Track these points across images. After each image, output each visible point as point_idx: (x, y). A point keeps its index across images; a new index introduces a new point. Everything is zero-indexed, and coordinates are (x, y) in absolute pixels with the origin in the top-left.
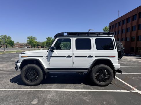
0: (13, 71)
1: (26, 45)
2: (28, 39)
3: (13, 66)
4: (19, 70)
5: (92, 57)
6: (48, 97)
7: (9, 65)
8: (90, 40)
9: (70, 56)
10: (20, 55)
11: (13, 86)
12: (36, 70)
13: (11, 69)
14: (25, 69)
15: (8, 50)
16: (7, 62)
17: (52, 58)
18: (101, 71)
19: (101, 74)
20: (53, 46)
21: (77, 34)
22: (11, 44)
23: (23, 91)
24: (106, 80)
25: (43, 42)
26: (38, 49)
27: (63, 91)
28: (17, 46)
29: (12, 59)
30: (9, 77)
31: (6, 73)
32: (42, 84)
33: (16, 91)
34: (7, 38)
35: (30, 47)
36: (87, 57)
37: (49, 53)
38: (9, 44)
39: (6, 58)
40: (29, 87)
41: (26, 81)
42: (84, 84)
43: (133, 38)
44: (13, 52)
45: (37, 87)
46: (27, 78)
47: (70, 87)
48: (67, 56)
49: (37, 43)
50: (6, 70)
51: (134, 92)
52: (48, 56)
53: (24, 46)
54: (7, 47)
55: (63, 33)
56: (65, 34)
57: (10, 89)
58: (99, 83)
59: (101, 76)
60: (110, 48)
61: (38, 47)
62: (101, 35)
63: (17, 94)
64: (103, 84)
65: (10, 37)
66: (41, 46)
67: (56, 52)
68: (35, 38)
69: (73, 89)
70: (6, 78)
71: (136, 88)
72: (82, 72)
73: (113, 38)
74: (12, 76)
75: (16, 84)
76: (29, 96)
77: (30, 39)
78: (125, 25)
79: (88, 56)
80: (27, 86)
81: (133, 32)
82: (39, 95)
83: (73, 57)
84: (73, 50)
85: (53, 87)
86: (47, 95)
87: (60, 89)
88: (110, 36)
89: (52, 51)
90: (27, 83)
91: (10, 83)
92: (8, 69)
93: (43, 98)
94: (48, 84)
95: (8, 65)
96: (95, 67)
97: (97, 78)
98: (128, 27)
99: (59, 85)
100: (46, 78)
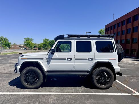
0: (11, 74)
1: (23, 47)
2: (25, 41)
3: (11, 69)
4: (19, 73)
5: (92, 59)
6: (49, 101)
7: (7, 67)
8: (90, 42)
9: (71, 58)
10: (20, 57)
11: (12, 89)
12: (36, 73)
13: (9, 72)
14: (25, 71)
15: (5, 51)
16: (4, 64)
17: (52, 61)
18: (101, 73)
19: (102, 77)
20: (53, 48)
21: (78, 36)
22: (8, 46)
23: (23, 95)
24: (107, 83)
25: (40, 44)
26: (35, 50)
27: (64, 94)
28: (13, 48)
29: (9, 61)
30: (8, 80)
31: (4, 76)
32: (42, 87)
33: (16, 94)
34: (4, 39)
35: (26, 49)
36: (87, 60)
37: (49, 55)
38: (6, 45)
39: (3, 59)
40: (29, 90)
41: (26, 84)
42: (85, 87)
43: (128, 40)
44: (9, 53)
45: (37, 90)
46: (27, 81)
47: (71, 91)
48: (68, 59)
49: (34, 44)
50: (4, 72)
51: (135, 96)
52: (48, 59)
53: (21, 48)
54: (3, 49)
55: (63, 36)
56: (66, 37)
57: (9, 92)
58: (100, 86)
59: (102, 79)
60: (111, 51)
61: (35, 48)
62: (101, 38)
63: (17, 98)
64: (104, 86)
65: (7, 38)
66: (38, 48)
67: (57, 55)
68: (31, 40)
69: (74, 93)
70: (5, 80)
71: (136, 91)
72: (83, 75)
73: (113, 41)
74: (10, 78)
75: (15, 88)
76: (29, 100)
77: (27, 41)
78: (120, 28)
79: (89, 59)
80: (27, 90)
81: (128, 35)
82: (40, 100)
83: (73, 59)
84: (74, 53)
85: (53, 90)
86: (48, 99)
87: (60, 92)
88: (110, 38)
89: (53, 54)
90: (26, 86)
91: (9, 86)
92: (5, 72)
93: (45, 103)
94: (48, 88)
95: (5, 67)
96: (95, 70)
97: (98, 81)
98: (123, 29)
99: (60, 88)
100: (46, 81)
